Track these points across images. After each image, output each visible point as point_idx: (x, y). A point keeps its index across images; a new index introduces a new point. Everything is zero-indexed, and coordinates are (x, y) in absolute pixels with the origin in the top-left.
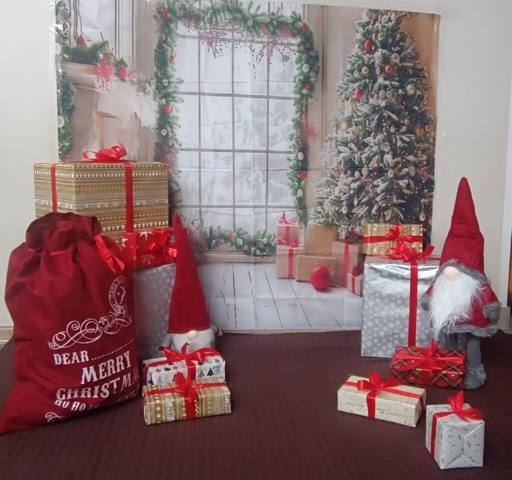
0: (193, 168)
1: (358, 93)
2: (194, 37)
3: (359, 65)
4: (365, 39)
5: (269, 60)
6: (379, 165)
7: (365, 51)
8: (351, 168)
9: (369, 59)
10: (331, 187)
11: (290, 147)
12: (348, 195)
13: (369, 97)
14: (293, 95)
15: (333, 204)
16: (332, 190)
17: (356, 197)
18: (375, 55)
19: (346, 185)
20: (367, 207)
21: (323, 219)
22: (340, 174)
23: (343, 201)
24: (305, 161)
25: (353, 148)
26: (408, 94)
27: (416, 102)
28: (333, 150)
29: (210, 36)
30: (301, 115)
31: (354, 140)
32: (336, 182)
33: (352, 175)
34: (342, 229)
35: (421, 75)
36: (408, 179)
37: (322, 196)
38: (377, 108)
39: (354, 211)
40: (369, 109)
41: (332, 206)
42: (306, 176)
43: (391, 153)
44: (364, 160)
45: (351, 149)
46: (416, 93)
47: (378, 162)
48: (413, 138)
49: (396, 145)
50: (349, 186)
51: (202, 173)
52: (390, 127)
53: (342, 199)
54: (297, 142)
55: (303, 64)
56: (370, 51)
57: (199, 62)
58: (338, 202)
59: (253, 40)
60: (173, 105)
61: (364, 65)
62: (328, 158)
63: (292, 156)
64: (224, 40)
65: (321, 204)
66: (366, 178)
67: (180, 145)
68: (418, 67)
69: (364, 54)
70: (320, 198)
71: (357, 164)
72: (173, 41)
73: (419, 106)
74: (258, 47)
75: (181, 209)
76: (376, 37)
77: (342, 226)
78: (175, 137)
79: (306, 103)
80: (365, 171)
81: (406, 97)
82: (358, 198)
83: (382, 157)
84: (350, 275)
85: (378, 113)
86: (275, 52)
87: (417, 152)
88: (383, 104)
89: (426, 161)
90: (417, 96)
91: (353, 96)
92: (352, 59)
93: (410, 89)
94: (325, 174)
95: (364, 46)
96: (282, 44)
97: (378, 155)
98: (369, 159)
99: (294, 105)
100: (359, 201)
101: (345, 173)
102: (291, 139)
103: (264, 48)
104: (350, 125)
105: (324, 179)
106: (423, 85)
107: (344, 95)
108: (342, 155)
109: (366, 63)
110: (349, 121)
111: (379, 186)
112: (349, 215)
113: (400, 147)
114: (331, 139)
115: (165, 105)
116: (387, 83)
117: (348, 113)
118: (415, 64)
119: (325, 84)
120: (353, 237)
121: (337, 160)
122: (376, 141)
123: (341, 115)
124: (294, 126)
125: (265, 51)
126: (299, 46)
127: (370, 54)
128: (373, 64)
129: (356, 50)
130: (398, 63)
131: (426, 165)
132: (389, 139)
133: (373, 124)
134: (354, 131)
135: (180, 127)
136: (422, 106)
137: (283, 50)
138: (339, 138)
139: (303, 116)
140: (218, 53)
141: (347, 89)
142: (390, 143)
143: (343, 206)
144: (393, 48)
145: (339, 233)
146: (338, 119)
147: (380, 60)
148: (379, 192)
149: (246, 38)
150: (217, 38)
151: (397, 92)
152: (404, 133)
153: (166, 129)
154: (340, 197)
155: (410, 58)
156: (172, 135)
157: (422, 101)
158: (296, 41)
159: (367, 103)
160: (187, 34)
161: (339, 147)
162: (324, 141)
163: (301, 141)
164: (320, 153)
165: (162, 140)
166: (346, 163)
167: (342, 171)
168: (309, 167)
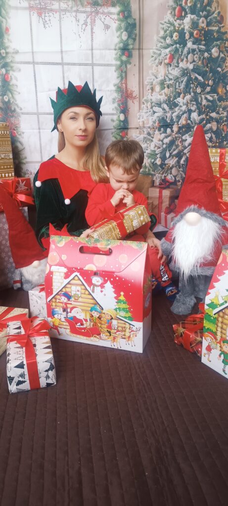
0: (33, 129)
1: (170, 58)
2: (25, 8)
3: (171, 31)
4: (176, 6)
5: (92, 29)
6: (187, 121)
7: (176, 17)
8: (163, 126)
9: (179, 25)
11: (113, 109)
12: (161, 149)
13: (179, 61)
14: (114, 62)
15: (149, 157)
16: (148, 145)
17: (168, 151)
18: (184, 21)
19: (160, 140)
20: (177, 159)
22: (155, 131)
23: (157, 154)
24: (126, 121)
26: (213, 56)
27: (220, 64)
28: (149, 111)
29: (39, 6)
30: (122, 79)
31: (166, 101)
32: (151, 138)
33: (165, 132)
34: (156, 178)
35: (225, 39)
36: (211, 133)
38: (186, 71)
39: (166, 162)
40: (179, 72)
42: (127, 134)
43: (197, 111)
44: (174, 118)
45: (164, 109)
46: (219, 55)
47: (186, 120)
48: (216, 97)
49: (201, 104)
50: (162, 141)
51: (41, 134)
52: (196, 87)
53: (156, 152)
54: (119, 105)
55: (122, 32)
56: (181, 18)
57: (31, 33)
58: (153, 155)
59: (78, 10)
60: (13, 74)
61: (175, 31)
62: (145, 118)
63: (115, 118)
64: (51, 10)
66: (176, 134)
67: (21, 109)
68: (223, 30)
69: (176, 21)
71: (169, 122)
72: (7, 13)
73: (221, 68)
74: (82, 17)
75: (27, 165)
76: (186, 3)
77: (157, 175)
78: (16, 103)
79: (125, 69)
80: (175, 128)
81: (211, 59)
82: (169, 151)
83: (190, 115)
84: (163, 214)
85: (187, 75)
86: (98, 22)
87: (219, 110)
88: (191, 67)
89: (226, 117)
90: (220, 58)
91: (165, 61)
92: (164, 26)
93: (215, 52)
94: (142, 132)
95: (175, 13)
96: (103, 13)
97: (186, 112)
98: (179, 117)
99: (115, 71)
100: (170, 154)
101: (159, 130)
102: (114, 103)
103: (87, 17)
104: (163, 88)
105: (142, 137)
106: (225, 47)
107: (157, 61)
108: (156, 115)
109: (177, 28)
110: (162, 84)
111: (186, 140)
112: (162, 165)
113: (205, 105)
114: (147, 101)
115: (5, 74)
116: (195, 47)
117: (161, 78)
118: (220, 28)
119: (141, 50)
120: (165, 184)
121: (153, 119)
122: (185, 101)
123: (155, 79)
124: (116, 90)
125: (89, 20)
126: (118, 14)
127: (181, 20)
128: (183, 29)
129: (168, 17)
130: (205, 27)
131: (226, 121)
132: (195, 99)
133: (182, 86)
134: (167, 93)
135: (19, 93)
136: (224, 67)
137: (104, 19)
138: (154, 100)
139: (123, 82)
140: (48, 24)
141: (160, 55)
142: (196, 102)
143: (157, 158)
144: (201, 13)
145: (154, 181)
146: (152, 82)
147: (189, 25)
148: (187, 145)
149: (72, 8)
150: (45, 8)
151: (203, 55)
152: (208, 93)
153: (8, 96)
154: (155, 151)
155: (215, 22)
156: (13, 100)
157: (224, 62)
158: (116, 10)
159: (178, 66)
160: (19, 5)
161: (154, 107)
162: (142, 103)
163: (122, 103)
164: (138, 114)
165: (5, 105)
166: (160, 121)
167: (156, 128)
168: (129, 127)
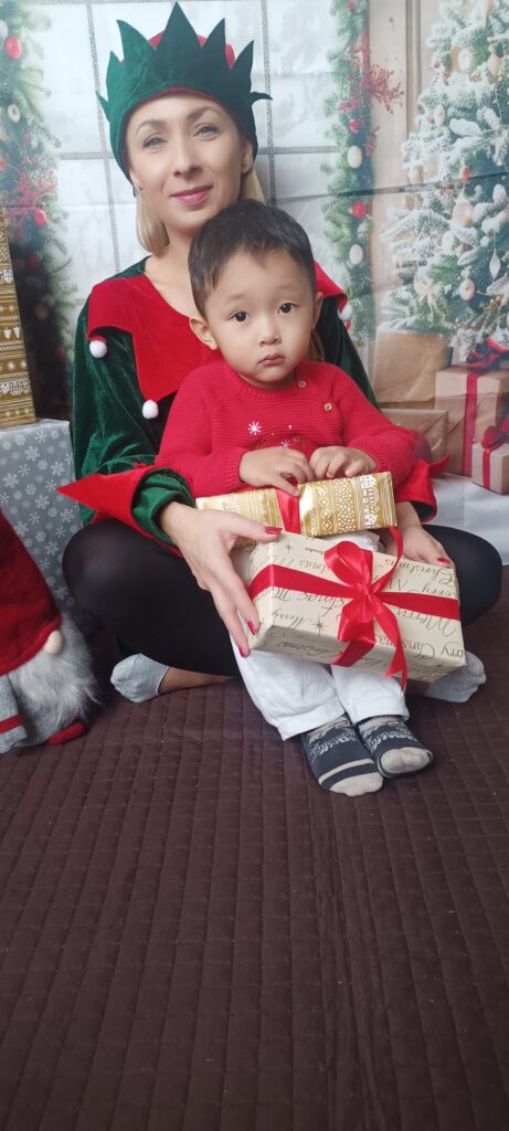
0: (93, 203)
8: (482, 177)
10: (432, 233)
11: (327, 134)
12: (475, 249)
15: (437, 278)
16: (435, 242)
17: (495, 253)
19: (470, 224)
21: (414, 318)
22: (455, 196)
23: (461, 268)
24: (366, 169)
25: (489, 122)
28: (436, 132)
30: (353, 38)
31: (493, 98)
32: (444, 220)
34: (459, 340)
37: (412, 259)
39: (490, 290)
41: (435, 282)
42: (368, 209)
45: (484, 125)
50: (478, 226)
53: (459, 263)
54: (344, 119)
58: (449, 271)
60: (28, 38)
62: (425, 156)
63: (333, 159)
65: (408, 280)
67: (58, 144)
70: (404, 266)
71: (499, 163)
77: (461, 331)
78: (41, 125)
79: (364, 3)
82: (500, 255)
84: (477, 450)
94: (416, 199)
99: (333, 13)
100: (503, 265)
101: (470, 192)
102: (328, 113)
104: (481, 57)
105: (415, 214)
108: (460, 144)
110: (480, 43)
112: (478, 301)
114: (431, 102)
115: (7, 39)
117: (475, 23)
120: (487, 357)
121: (449, 158)
123: (458, 28)
124: (335, 73)
134: (494, 73)
135: (49, 94)
138: (453, 97)
139: (359, 44)
143: (462, 279)
145: (452, 349)
146: (449, 40)
153: (18, 104)
154: (455, 259)
156: (33, 117)
161: (453, 120)
162: (415, 110)
163: (355, 115)
164: (404, 145)
165: (13, 134)
166: (471, 164)
167: (461, 187)
168: (378, 186)
